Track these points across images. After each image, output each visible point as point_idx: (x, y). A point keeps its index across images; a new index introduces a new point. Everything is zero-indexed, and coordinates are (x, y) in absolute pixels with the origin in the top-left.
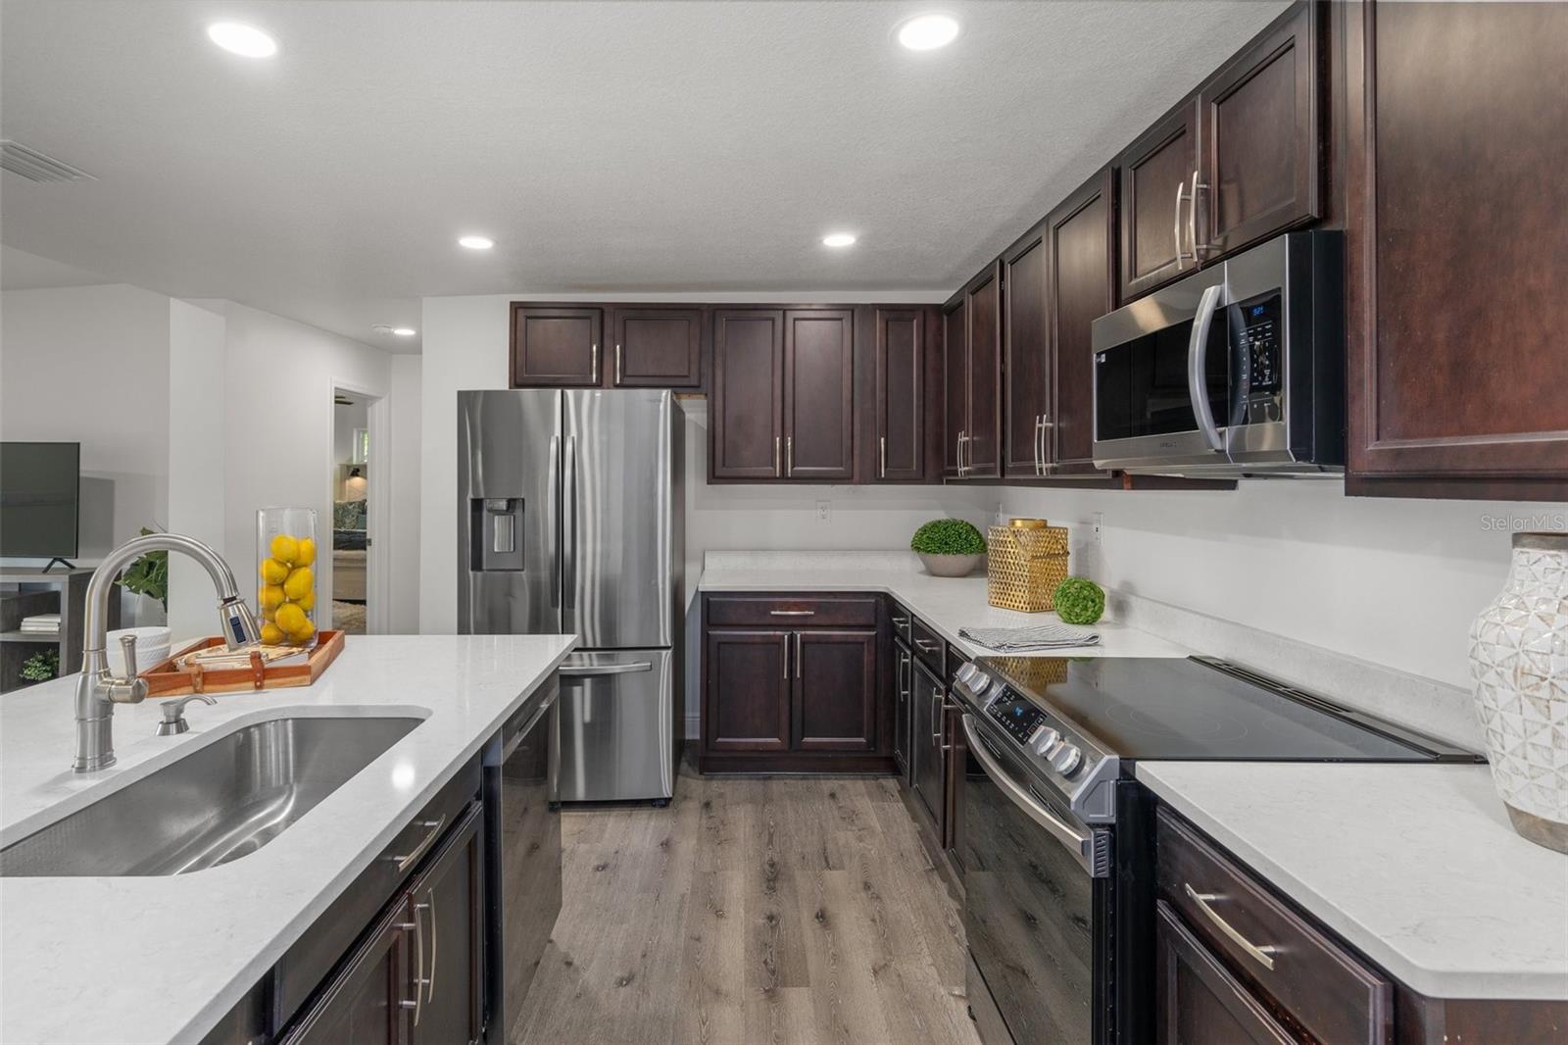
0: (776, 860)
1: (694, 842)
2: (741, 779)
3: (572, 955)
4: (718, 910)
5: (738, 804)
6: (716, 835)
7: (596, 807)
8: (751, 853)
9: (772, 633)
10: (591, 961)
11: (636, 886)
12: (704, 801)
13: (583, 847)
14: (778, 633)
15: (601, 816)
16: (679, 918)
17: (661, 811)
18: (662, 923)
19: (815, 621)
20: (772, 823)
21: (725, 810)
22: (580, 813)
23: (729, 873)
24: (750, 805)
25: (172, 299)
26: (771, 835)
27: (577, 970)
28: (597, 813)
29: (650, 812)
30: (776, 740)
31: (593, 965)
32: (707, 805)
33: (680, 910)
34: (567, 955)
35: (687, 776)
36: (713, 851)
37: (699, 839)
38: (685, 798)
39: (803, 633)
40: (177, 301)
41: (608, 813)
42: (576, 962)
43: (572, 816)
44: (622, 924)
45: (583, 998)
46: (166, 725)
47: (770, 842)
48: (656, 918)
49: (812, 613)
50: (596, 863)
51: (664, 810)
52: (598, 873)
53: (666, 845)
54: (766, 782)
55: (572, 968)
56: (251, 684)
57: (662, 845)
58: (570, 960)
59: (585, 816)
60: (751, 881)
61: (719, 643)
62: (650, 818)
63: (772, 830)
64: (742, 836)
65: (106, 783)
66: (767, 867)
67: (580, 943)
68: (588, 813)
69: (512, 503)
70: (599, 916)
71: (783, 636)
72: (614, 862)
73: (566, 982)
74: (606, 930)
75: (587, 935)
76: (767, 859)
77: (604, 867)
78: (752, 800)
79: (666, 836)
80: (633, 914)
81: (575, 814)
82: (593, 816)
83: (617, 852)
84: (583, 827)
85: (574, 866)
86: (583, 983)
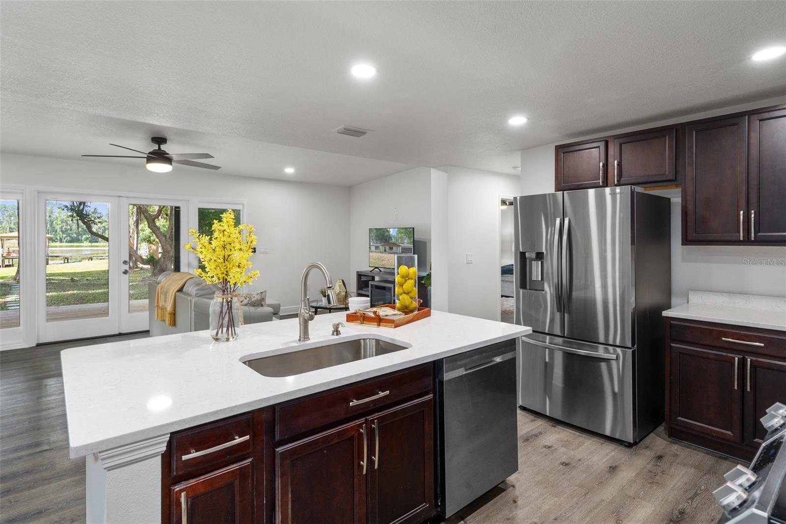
0: (687, 511)
1: (634, 475)
2: (699, 451)
3: (519, 499)
4: (620, 519)
5: (685, 465)
6: (652, 478)
7: (584, 432)
8: (670, 499)
9: (725, 354)
10: (526, 507)
11: (578, 483)
12: (659, 454)
13: (563, 450)
14: (729, 355)
15: (585, 438)
16: (591, 511)
17: (624, 449)
18: (579, 508)
19: (766, 351)
20: (703, 488)
21: (671, 464)
22: (573, 432)
23: (644, 503)
24: (693, 470)
25: (432, 169)
26: (696, 494)
27: (516, 507)
28: (584, 435)
29: (616, 446)
30: (729, 433)
31: (526, 509)
32: (660, 457)
33: (595, 508)
34: (517, 497)
35: (658, 435)
36: (643, 485)
37: (638, 475)
38: (647, 447)
39: (754, 359)
40: (434, 169)
41: (589, 438)
42: (519, 503)
43: (567, 431)
44: (556, 497)
45: (509, 521)
46: (334, 331)
47: (692, 498)
48: (577, 504)
49: (763, 345)
50: (564, 461)
51: (627, 449)
52: (561, 466)
53: (613, 469)
54: (720, 460)
55: (515, 504)
56: (376, 323)
57: (610, 467)
58: (516, 500)
59: (575, 434)
60: (657, 514)
61: (680, 353)
62: (612, 450)
63: (699, 492)
64: (672, 486)
65: (300, 346)
66: (677, 512)
67: (527, 495)
68: (578, 434)
69: (540, 255)
70: (546, 487)
71: (734, 358)
72: (574, 465)
73: (508, 509)
74: (545, 496)
75: (533, 493)
76: (680, 507)
77: (566, 465)
78: (697, 467)
79: (616, 464)
80: (565, 495)
81: (571, 431)
82: (580, 436)
83: (580, 460)
84: (570, 440)
85: (551, 457)
86: (515, 514)
